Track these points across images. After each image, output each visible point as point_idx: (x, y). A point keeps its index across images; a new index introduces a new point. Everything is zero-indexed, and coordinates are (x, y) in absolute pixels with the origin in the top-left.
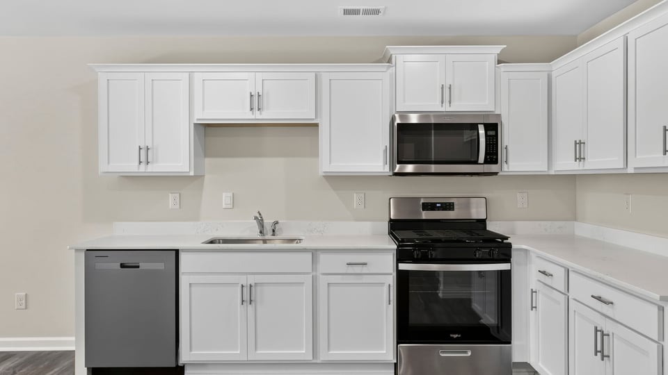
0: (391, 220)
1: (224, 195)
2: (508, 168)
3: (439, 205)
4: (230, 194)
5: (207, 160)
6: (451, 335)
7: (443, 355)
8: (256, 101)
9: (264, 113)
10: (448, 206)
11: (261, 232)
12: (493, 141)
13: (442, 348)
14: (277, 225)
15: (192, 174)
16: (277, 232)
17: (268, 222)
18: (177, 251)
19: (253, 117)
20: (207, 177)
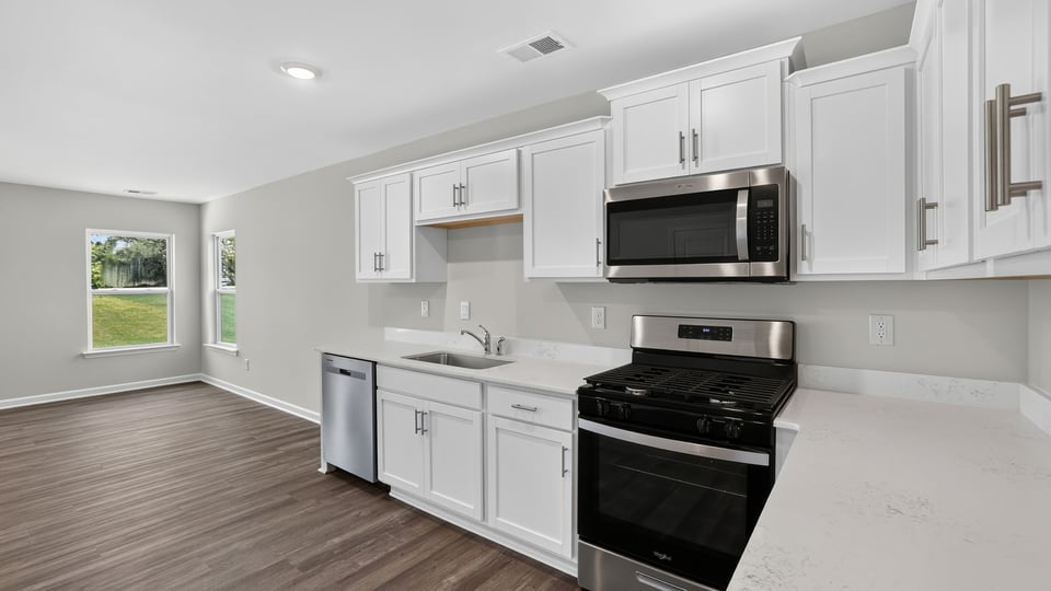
0: (635, 349)
1: (463, 303)
2: (811, 268)
3: (708, 330)
4: (467, 304)
5: (450, 266)
6: (656, 554)
7: (641, 580)
8: (460, 194)
9: (468, 208)
10: (723, 334)
11: (486, 350)
12: (768, 219)
13: (642, 570)
14: (502, 343)
15: (414, 281)
16: (503, 351)
17: (494, 338)
18: (375, 363)
19: (458, 214)
20: (449, 284)
